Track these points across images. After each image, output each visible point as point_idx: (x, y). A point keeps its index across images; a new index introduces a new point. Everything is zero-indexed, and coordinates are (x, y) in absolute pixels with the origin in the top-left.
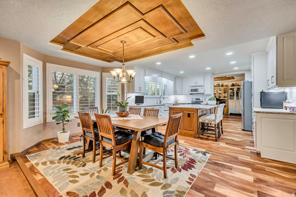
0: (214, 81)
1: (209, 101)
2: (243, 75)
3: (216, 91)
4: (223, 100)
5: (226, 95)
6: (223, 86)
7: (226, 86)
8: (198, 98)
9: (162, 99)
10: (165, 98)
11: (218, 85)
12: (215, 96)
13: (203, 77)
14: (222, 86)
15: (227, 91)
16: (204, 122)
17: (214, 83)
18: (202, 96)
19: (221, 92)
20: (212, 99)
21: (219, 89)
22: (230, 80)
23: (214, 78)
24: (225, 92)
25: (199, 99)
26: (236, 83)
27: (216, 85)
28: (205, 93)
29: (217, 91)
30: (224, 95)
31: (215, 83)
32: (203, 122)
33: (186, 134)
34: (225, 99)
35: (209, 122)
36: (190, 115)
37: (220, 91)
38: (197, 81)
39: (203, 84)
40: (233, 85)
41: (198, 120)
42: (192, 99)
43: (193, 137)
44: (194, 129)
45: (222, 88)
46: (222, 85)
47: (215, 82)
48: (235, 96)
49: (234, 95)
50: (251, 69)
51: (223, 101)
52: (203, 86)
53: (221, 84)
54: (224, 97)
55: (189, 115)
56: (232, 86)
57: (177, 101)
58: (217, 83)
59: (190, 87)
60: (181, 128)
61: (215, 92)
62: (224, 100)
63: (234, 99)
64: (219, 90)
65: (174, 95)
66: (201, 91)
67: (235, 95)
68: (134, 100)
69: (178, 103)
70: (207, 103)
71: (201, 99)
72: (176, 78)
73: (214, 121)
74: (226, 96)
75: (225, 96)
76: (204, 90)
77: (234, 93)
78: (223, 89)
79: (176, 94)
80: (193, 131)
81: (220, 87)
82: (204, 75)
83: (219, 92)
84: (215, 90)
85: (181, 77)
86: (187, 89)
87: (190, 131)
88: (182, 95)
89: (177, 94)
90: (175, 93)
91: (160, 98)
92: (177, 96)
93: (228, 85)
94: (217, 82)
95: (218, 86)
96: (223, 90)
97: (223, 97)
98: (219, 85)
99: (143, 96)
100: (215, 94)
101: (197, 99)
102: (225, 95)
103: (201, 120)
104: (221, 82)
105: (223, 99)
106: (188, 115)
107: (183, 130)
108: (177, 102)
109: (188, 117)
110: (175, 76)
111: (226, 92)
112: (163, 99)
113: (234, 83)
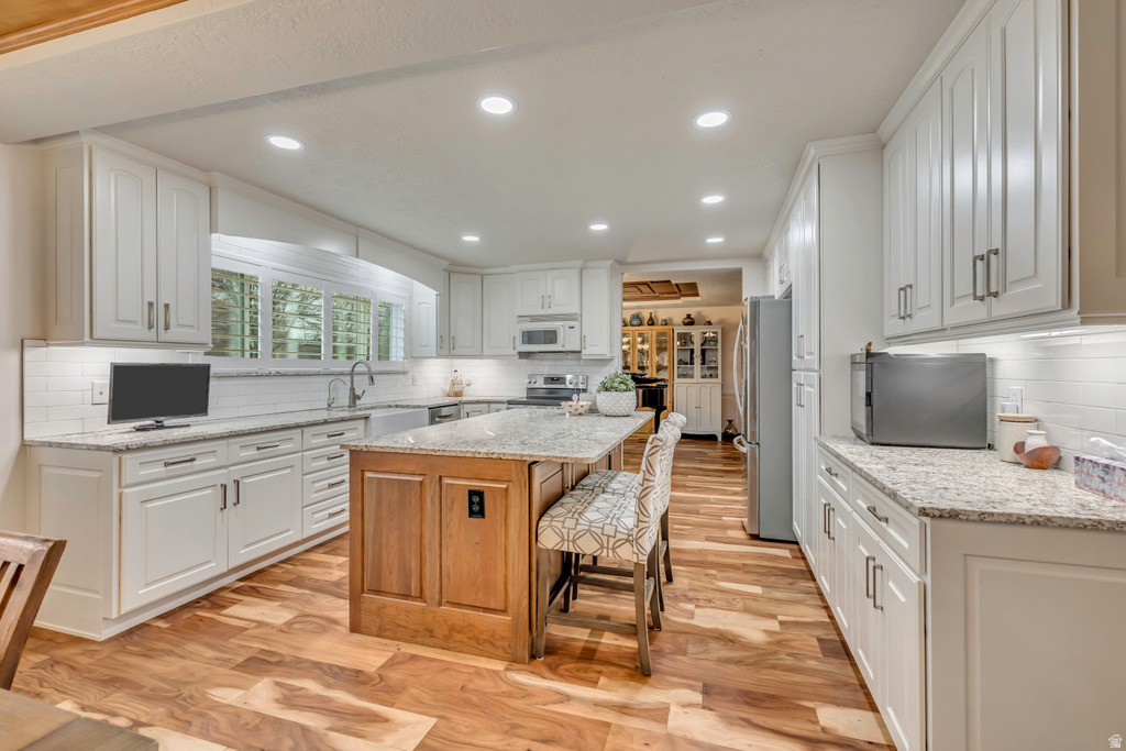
0: (625, 300)
1: (605, 395)
2: (735, 277)
3: (628, 343)
4: (656, 380)
5: (666, 358)
6: (653, 324)
7: (666, 323)
8: (556, 372)
9: (361, 383)
10: (380, 373)
11: (637, 317)
12: (626, 362)
13: (575, 273)
14: (652, 322)
15: (669, 346)
16: (572, 550)
17: (623, 309)
18: (574, 362)
19: (646, 347)
20: (616, 385)
21: (641, 335)
22: (679, 298)
23: (626, 285)
24: (661, 350)
25: (560, 380)
26: (699, 313)
27: (628, 320)
28: (584, 352)
29: (634, 346)
30: (656, 358)
31: (626, 309)
32: (565, 549)
33: (458, 637)
34: (664, 375)
35: (602, 547)
36: (481, 504)
37: (643, 342)
38: (554, 293)
39: (574, 309)
40: (690, 321)
41: (533, 535)
42: (530, 376)
43: (500, 652)
44: (506, 599)
45: (651, 332)
46: (651, 319)
47: (626, 304)
48: (695, 366)
49: (692, 363)
50: (766, 253)
51: (654, 385)
52: (575, 319)
53: (646, 315)
54: (660, 368)
55: (477, 504)
56: (685, 324)
57: (457, 389)
58: (634, 312)
59: (519, 322)
60: (427, 594)
61: (625, 347)
62: (661, 380)
63: (692, 377)
64: (640, 339)
65: (439, 356)
66: (567, 340)
67: (697, 360)
68: (106, 398)
69: (464, 399)
70: (595, 403)
71: (569, 377)
72: (452, 273)
73: (632, 540)
74: (666, 364)
75: (660, 362)
76: (582, 339)
77: (692, 351)
78: (654, 334)
79: (453, 352)
80: (504, 611)
81: (645, 328)
82: (579, 263)
83: (640, 347)
84: (625, 340)
85: (476, 270)
86: (507, 331)
87: (486, 610)
88: (480, 356)
89: (458, 351)
90: (448, 346)
91: (352, 374)
92: (458, 363)
93: (670, 319)
94: (633, 307)
95: (635, 322)
96: (654, 340)
97: (654, 367)
98: (638, 319)
99: (207, 368)
100: (625, 354)
101: (553, 380)
102: (663, 359)
103: (551, 537)
104: (647, 307)
105: (655, 376)
106: (471, 503)
107: (440, 604)
108: (458, 394)
109: (472, 513)
110: (445, 264)
111: (664, 349)
112: (367, 378)
113: (693, 312)
